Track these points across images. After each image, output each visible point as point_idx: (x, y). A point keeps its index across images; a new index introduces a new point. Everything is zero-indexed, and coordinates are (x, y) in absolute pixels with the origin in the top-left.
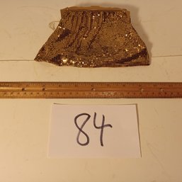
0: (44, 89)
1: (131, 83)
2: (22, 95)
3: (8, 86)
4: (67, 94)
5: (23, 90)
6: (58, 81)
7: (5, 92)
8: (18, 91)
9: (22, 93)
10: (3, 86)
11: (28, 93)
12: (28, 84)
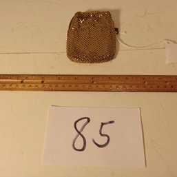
0: (42, 82)
1: (134, 76)
2: (20, 87)
3: (7, 78)
4: (67, 86)
5: (22, 82)
6: (58, 74)
7: (4, 84)
8: (17, 83)
9: (20, 86)
10: (3, 78)
11: (27, 86)
12: (27, 76)
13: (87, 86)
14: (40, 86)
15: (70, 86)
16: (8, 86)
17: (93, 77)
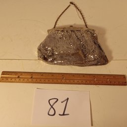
13: (59, 81)
14: (30, 80)
15: (49, 81)
16: (9, 80)
17: (63, 74)
